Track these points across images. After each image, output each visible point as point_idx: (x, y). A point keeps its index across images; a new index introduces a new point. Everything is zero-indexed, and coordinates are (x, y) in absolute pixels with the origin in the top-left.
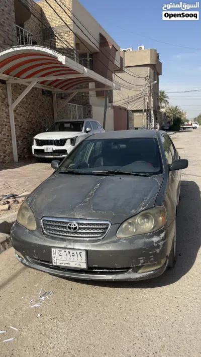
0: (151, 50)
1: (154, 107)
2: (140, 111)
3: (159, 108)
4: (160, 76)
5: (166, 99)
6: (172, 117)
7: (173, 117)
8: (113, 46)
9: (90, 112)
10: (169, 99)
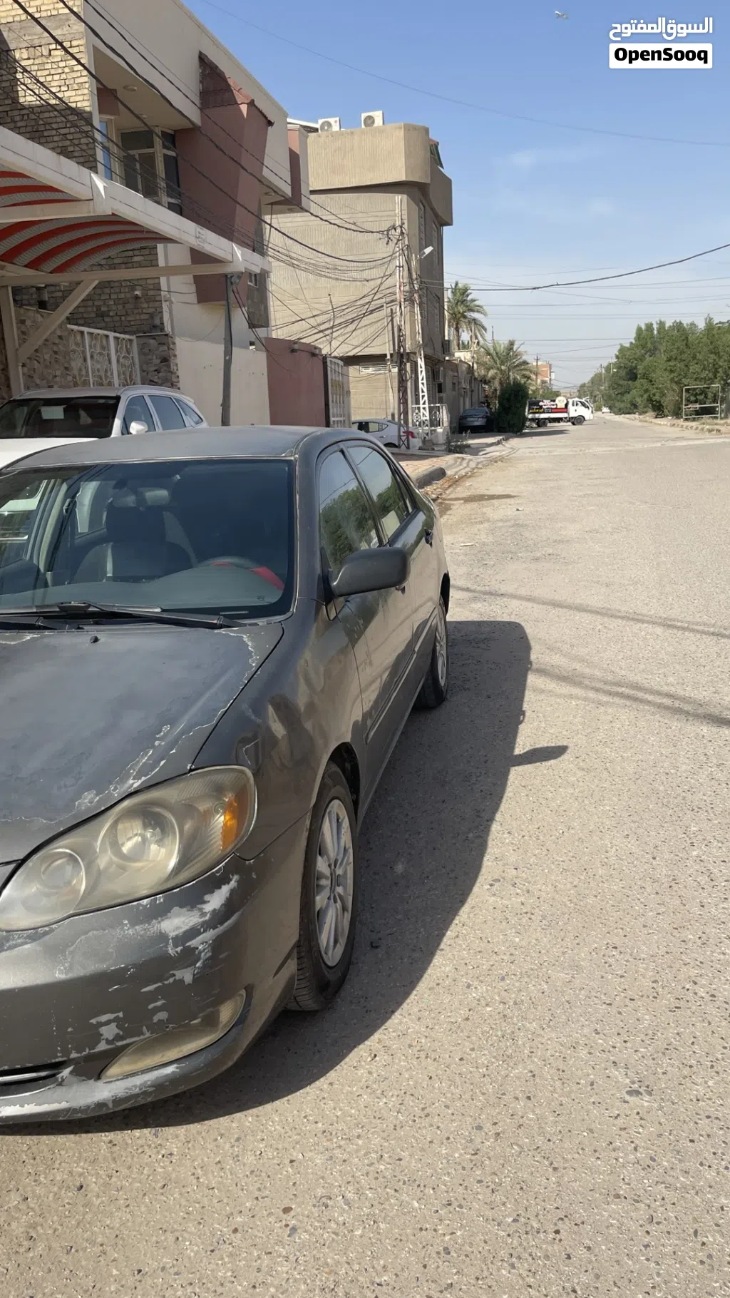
0: (409, 129)
1: (425, 345)
2: (378, 359)
3: (446, 346)
4: (446, 230)
5: (475, 315)
6: (496, 384)
7: (501, 383)
8: (251, 104)
9: (165, 360)
10: (485, 314)
